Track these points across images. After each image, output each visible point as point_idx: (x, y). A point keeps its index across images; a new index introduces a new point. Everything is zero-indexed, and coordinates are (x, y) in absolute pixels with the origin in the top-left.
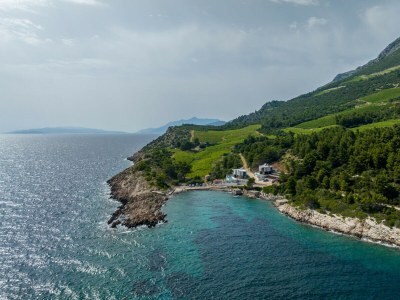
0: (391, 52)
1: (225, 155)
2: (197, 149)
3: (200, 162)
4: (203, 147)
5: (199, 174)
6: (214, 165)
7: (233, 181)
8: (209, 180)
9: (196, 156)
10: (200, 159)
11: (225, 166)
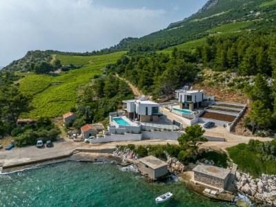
0: (210, 6)
1: (96, 77)
2: (58, 72)
3: (58, 88)
4: (65, 70)
5: (47, 114)
6: (80, 92)
7: (131, 131)
8: (70, 125)
9: (56, 80)
10: (59, 83)
11: (101, 93)
